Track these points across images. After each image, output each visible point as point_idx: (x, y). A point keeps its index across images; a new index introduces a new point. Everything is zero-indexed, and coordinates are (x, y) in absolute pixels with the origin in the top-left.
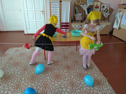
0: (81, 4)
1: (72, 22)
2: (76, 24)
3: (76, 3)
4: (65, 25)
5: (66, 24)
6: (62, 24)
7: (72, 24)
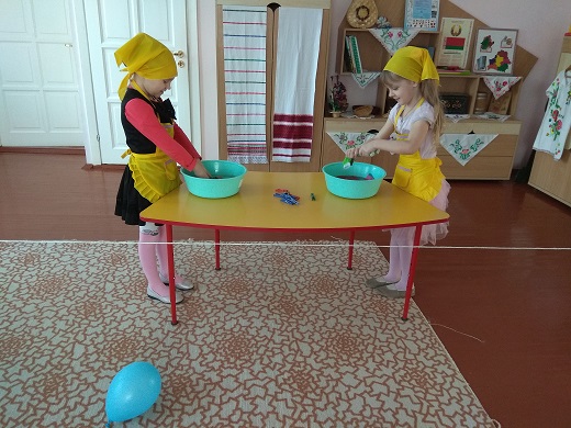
0: (376, 26)
1: (327, 114)
2: (349, 124)
3: (353, 20)
4: (293, 127)
5: (296, 124)
6: (277, 123)
7: (329, 123)
